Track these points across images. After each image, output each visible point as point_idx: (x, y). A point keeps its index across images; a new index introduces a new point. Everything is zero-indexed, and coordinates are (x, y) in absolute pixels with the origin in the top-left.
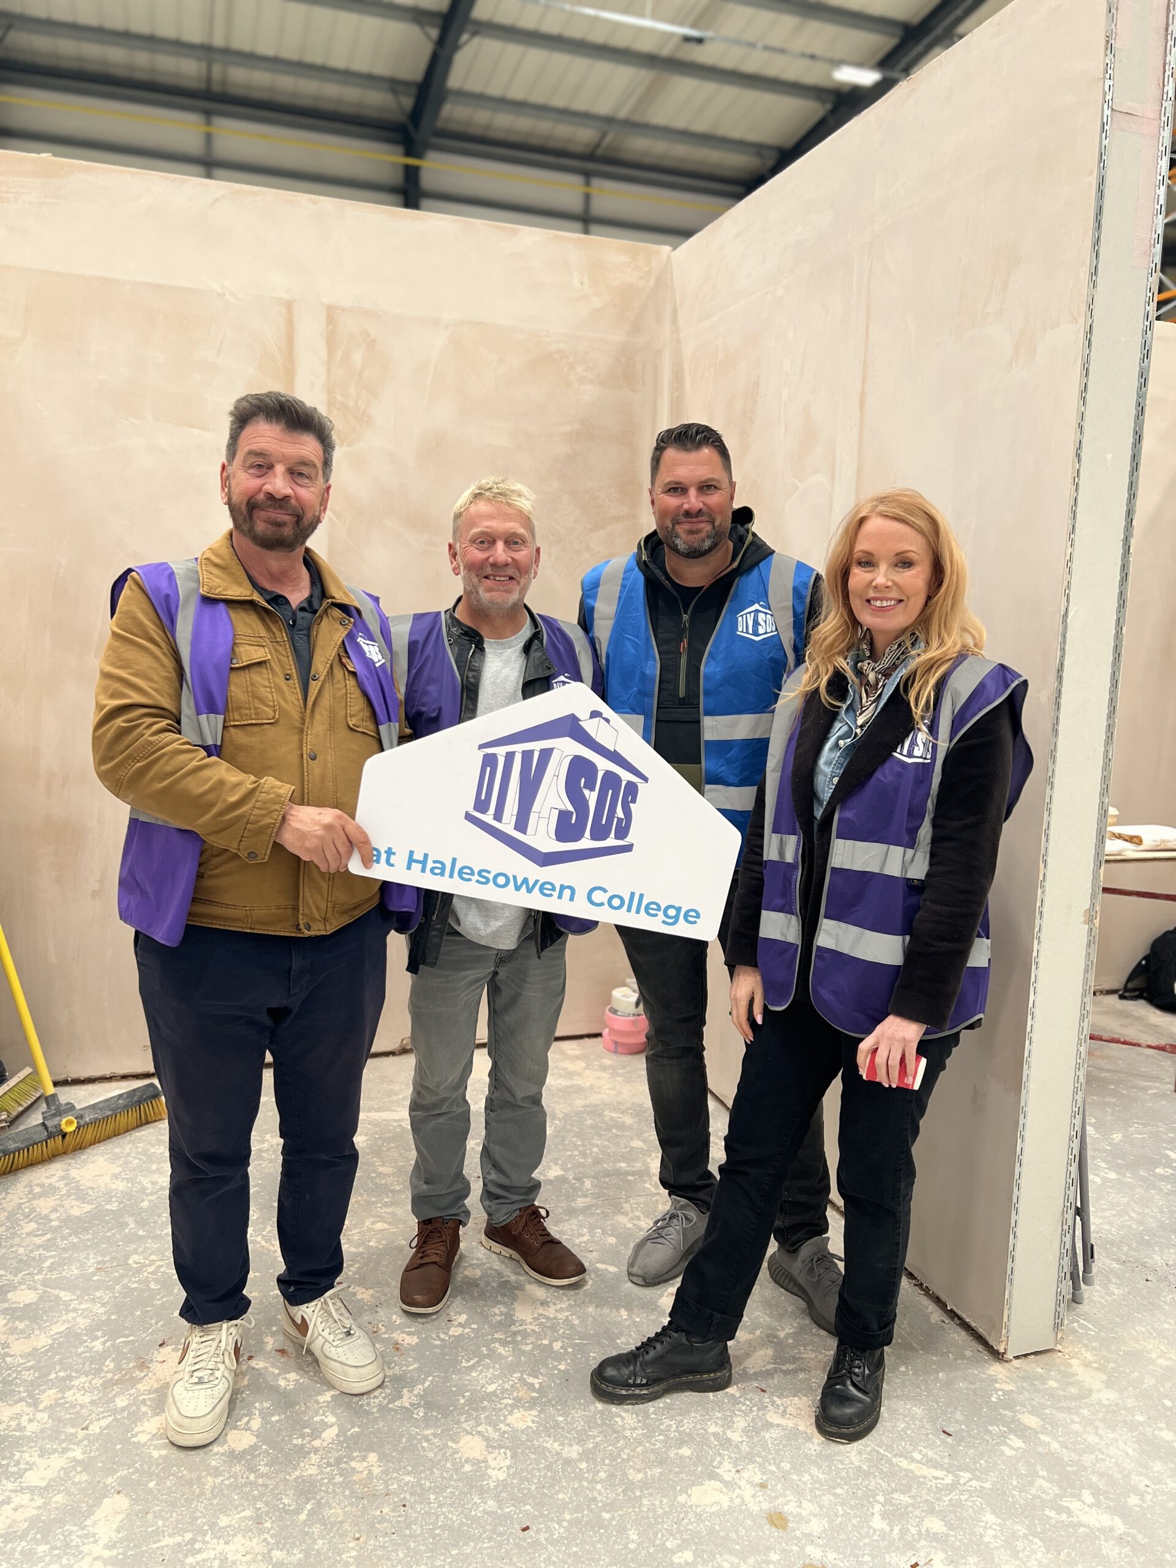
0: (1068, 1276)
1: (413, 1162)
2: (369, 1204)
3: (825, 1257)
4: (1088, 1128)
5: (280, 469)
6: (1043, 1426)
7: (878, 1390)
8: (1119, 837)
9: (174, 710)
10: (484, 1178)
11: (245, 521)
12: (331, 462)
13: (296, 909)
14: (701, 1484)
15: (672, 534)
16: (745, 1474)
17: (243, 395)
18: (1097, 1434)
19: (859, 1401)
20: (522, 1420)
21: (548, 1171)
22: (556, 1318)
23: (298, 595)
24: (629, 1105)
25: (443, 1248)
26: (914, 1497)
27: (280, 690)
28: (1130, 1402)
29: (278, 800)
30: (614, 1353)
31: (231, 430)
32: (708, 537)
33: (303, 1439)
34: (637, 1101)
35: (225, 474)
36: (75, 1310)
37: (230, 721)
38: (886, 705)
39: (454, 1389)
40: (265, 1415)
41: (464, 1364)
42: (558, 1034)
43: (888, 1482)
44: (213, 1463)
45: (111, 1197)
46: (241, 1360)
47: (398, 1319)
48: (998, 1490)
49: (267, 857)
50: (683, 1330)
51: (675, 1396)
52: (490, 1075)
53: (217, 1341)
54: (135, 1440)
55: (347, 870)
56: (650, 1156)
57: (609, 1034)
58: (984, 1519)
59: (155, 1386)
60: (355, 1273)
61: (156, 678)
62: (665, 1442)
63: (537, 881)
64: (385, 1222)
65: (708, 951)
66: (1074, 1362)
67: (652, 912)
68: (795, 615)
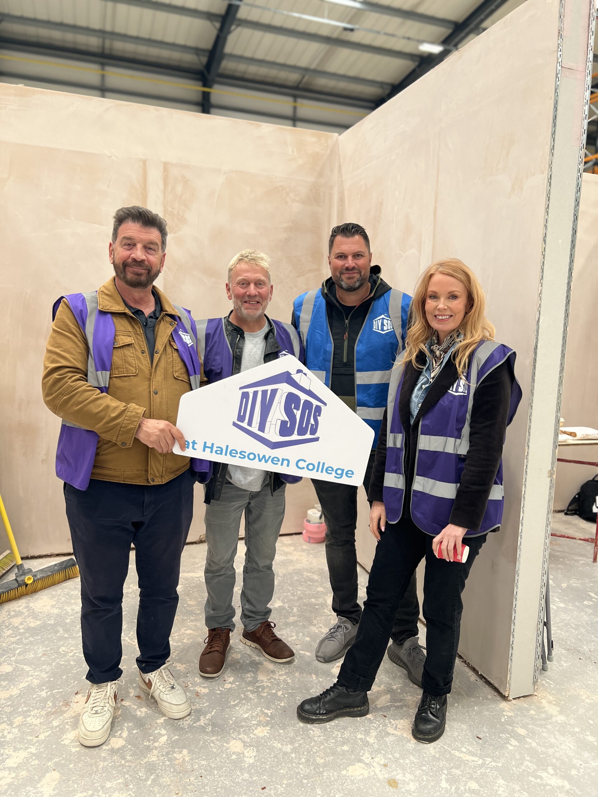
0: (540, 657)
1: (206, 599)
2: (183, 620)
3: (417, 647)
4: (550, 581)
5: (139, 246)
6: (528, 734)
7: (444, 716)
8: (565, 433)
9: (84, 369)
10: (242, 607)
11: (122, 273)
12: (166, 242)
13: (147, 471)
14: (354, 765)
15: (340, 279)
16: (376, 760)
17: (120, 208)
18: (555, 738)
19: (434, 721)
20: (262, 732)
21: (275, 604)
22: (279, 679)
23: (148, 309)
24: (316, 569)
25: (221, 643)
26: (463, 771)
27: (138, 358)
28: (572, 721)
29: (137, 415)
30: (309, 697)
31: (114, 225)
32: (358, 281)
33: (149, 742)
34: (320, 567)
35: (111, 248)
36: (32, 676)
37: (113, 375)
38: (444, 367)
39: (227, 716)
40: (130, 730)
41: (232, 703)
42: (281, 533)
43: (449, 763)
44: (103, 755)
45: (51, 617)
46: (117, 701)
47: (198, 680)
48: (505, 767)
49: (131, 445)
50: (344, 686)
51: (340, 719)
52: (246, 555)
53: (105, 692)
54: (62, 743)
55: (172, 452)
56: (327, 595)
57: (306, 533)
58: (498, 782)
59: (73, 715)
60: (176, 656)
61: (74, 353)
62: (335, 743)
63: (270, 457)
64: (192, 630)
65: (358, 491)
66: (543, 701)
67: (329, 472)
68: (402, 320)
